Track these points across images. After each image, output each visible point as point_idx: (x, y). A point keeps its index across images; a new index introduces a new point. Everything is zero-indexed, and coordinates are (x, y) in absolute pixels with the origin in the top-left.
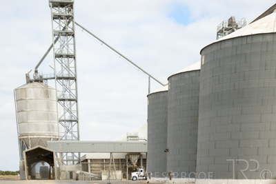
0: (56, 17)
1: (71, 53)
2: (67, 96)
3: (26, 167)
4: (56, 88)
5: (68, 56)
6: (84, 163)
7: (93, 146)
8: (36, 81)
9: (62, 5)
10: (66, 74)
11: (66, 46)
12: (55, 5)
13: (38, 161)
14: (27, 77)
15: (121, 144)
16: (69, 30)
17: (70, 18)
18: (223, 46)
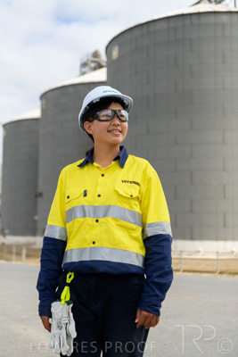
18: (152, 28)
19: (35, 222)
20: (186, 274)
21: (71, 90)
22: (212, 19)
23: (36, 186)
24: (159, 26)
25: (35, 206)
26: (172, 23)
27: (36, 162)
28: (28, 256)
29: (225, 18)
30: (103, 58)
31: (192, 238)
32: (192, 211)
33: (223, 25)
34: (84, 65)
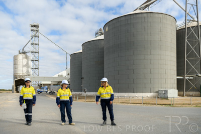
0: (32, 30)
1: (37, 43)
2: (35, 59)
3: (15, 87)
4: (31, 56)
5: (36, 44)
6: (41, 86)
7: (45, 79)
8: (23, 53)
9: (35, 26)
10: (34, 51)
11: (36, 41)
12: (32, 26)
13: (20, 85)
14: (19, 51)
15: (56, 78)
16: (37, 35)
17: (37, 31)
18: (119, 20)
19: (82, 87)
20: (131, 104)
21: (92, 42)
22: (140, 15)
23: (82, 75)
24: (122, 19)
25: (82, 82)
26: (127, 18)
27: (81, 67)
28: (79, 99)
29: (145, 15)
30: (103, 31)
31: (134, 92)
32: (134, 83)
33: (145, 18)
34: (97, 34)
